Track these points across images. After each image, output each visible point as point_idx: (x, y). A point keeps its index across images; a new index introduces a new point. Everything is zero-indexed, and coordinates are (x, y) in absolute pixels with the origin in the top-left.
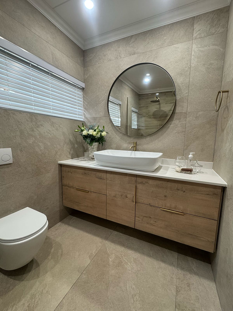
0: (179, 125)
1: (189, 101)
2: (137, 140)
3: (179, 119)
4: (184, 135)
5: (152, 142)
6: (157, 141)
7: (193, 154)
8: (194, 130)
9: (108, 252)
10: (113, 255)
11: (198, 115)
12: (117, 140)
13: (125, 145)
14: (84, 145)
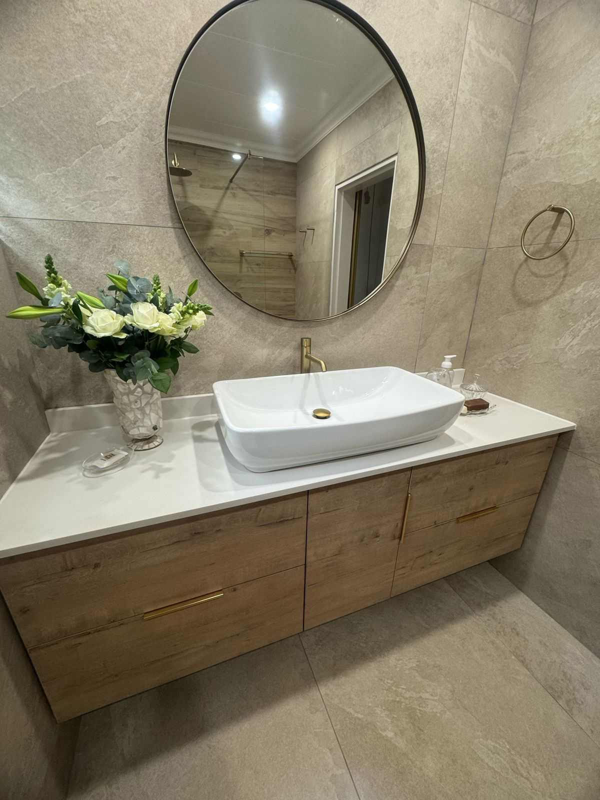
0: (415, 282)
1: (441, 213)
2: (305, 330)
3: (417, 264)
4: (422, 310)
5: (348, 334)
6: (361, 329)
7: (452, 360)
8: (442, 295)
9: (359, 716)
10: (378, 710)
11: (453, 257)
12: (223, 338)
13: (261, 353)
14: (33, 375)
